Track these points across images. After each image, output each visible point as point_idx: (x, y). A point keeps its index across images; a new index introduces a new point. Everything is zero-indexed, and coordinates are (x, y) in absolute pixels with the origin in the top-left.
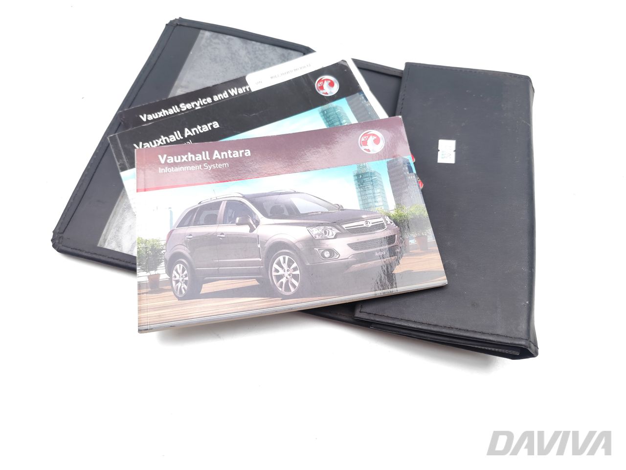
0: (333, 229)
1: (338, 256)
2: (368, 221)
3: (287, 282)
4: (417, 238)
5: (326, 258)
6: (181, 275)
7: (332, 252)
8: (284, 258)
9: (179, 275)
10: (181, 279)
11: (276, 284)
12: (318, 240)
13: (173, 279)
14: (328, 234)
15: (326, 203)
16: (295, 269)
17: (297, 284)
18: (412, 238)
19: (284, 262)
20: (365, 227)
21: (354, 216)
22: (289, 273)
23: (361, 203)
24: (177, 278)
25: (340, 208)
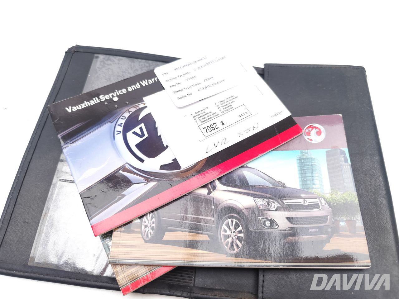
0: (275, 203)
1: (277, 226)
2: (306, 200)
3: (232, 242)
4: (347, 221)
5: (267, 227)
6: (150, 222)
7: (272, 222)
8: (232, 222)
9: (148, 221)
10: (149, 225)
11: (223, 242)
12: (261, 210)
13: (143, 223)
14: (271, 206)
15: (272, 179)
16: (240, 232)
17: (240, 245)
18: (343, 221)
19: (232, 224)
20: (303, 205)
21: (293, 194)
22: (235, 234)
23: (301, 183)
24: (146, 224)
25: (283, 185)
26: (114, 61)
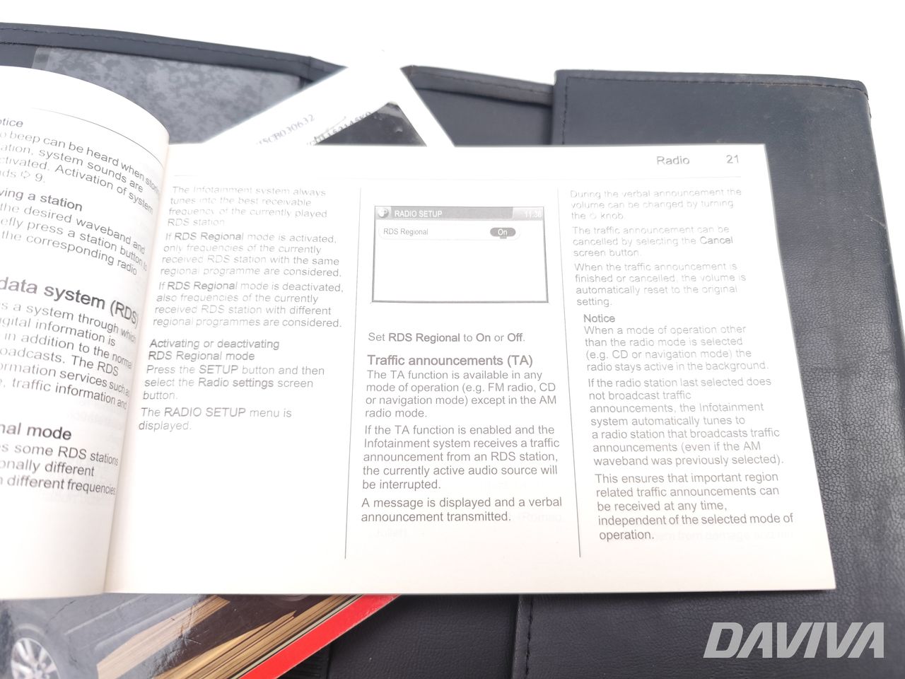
26: (93, 69)
